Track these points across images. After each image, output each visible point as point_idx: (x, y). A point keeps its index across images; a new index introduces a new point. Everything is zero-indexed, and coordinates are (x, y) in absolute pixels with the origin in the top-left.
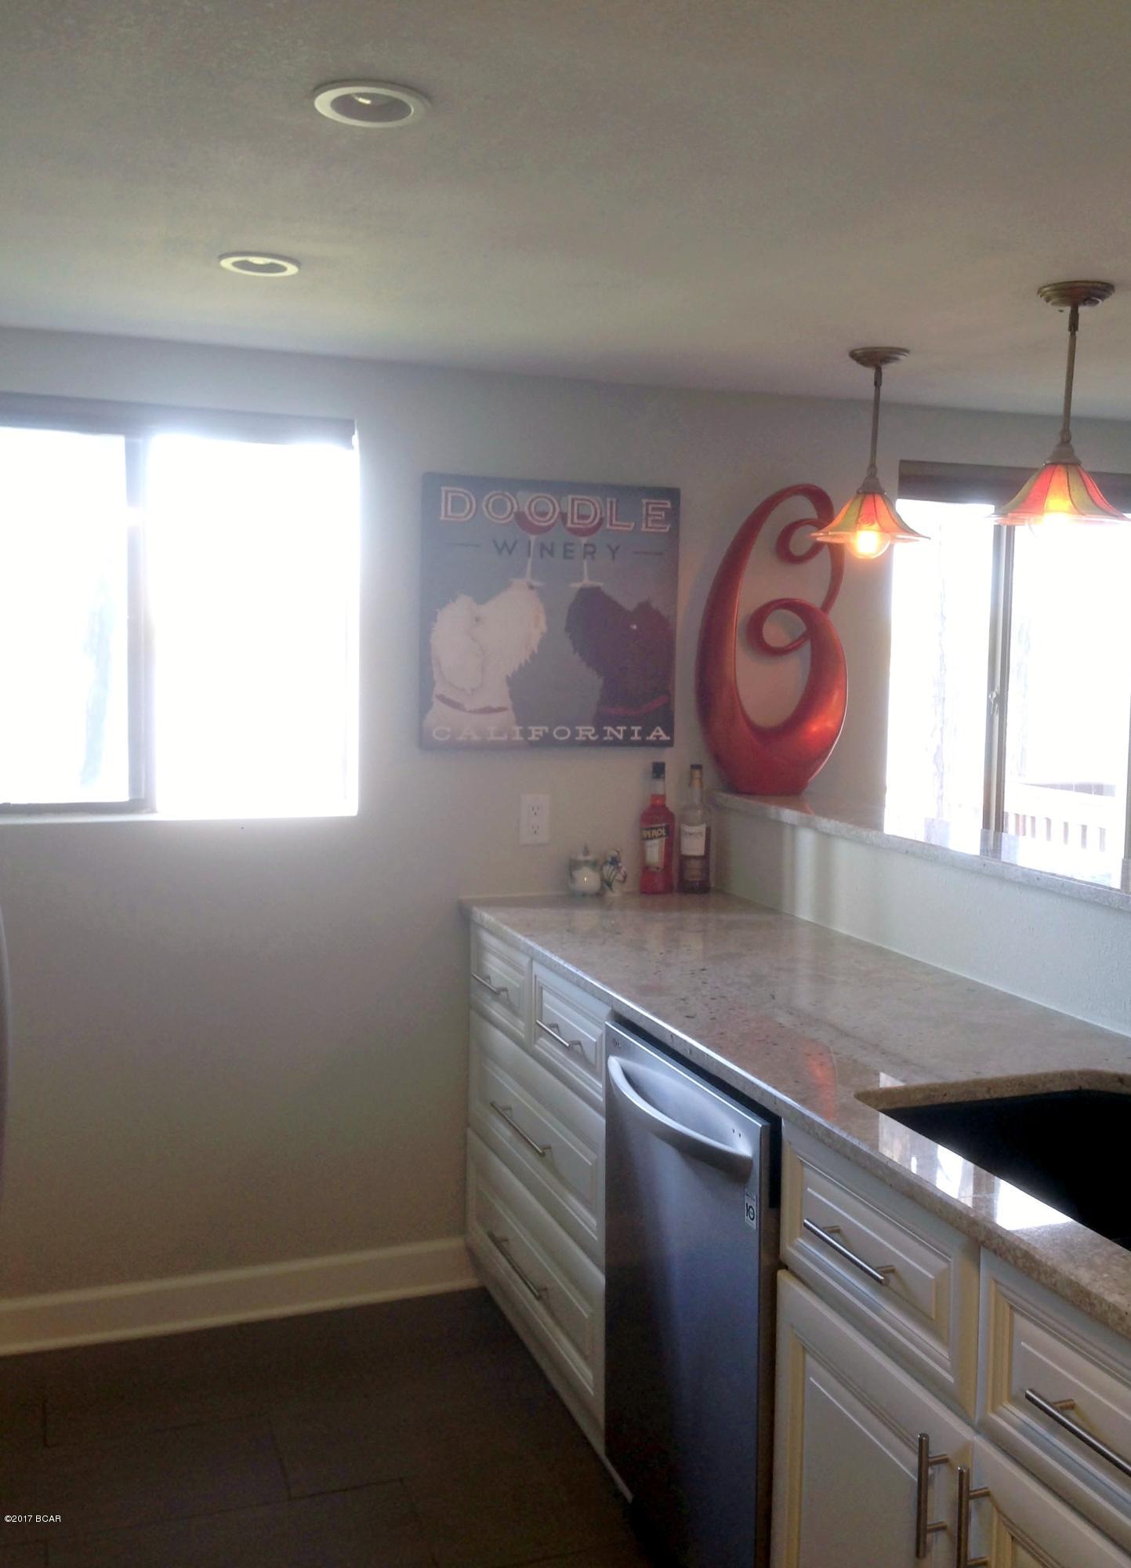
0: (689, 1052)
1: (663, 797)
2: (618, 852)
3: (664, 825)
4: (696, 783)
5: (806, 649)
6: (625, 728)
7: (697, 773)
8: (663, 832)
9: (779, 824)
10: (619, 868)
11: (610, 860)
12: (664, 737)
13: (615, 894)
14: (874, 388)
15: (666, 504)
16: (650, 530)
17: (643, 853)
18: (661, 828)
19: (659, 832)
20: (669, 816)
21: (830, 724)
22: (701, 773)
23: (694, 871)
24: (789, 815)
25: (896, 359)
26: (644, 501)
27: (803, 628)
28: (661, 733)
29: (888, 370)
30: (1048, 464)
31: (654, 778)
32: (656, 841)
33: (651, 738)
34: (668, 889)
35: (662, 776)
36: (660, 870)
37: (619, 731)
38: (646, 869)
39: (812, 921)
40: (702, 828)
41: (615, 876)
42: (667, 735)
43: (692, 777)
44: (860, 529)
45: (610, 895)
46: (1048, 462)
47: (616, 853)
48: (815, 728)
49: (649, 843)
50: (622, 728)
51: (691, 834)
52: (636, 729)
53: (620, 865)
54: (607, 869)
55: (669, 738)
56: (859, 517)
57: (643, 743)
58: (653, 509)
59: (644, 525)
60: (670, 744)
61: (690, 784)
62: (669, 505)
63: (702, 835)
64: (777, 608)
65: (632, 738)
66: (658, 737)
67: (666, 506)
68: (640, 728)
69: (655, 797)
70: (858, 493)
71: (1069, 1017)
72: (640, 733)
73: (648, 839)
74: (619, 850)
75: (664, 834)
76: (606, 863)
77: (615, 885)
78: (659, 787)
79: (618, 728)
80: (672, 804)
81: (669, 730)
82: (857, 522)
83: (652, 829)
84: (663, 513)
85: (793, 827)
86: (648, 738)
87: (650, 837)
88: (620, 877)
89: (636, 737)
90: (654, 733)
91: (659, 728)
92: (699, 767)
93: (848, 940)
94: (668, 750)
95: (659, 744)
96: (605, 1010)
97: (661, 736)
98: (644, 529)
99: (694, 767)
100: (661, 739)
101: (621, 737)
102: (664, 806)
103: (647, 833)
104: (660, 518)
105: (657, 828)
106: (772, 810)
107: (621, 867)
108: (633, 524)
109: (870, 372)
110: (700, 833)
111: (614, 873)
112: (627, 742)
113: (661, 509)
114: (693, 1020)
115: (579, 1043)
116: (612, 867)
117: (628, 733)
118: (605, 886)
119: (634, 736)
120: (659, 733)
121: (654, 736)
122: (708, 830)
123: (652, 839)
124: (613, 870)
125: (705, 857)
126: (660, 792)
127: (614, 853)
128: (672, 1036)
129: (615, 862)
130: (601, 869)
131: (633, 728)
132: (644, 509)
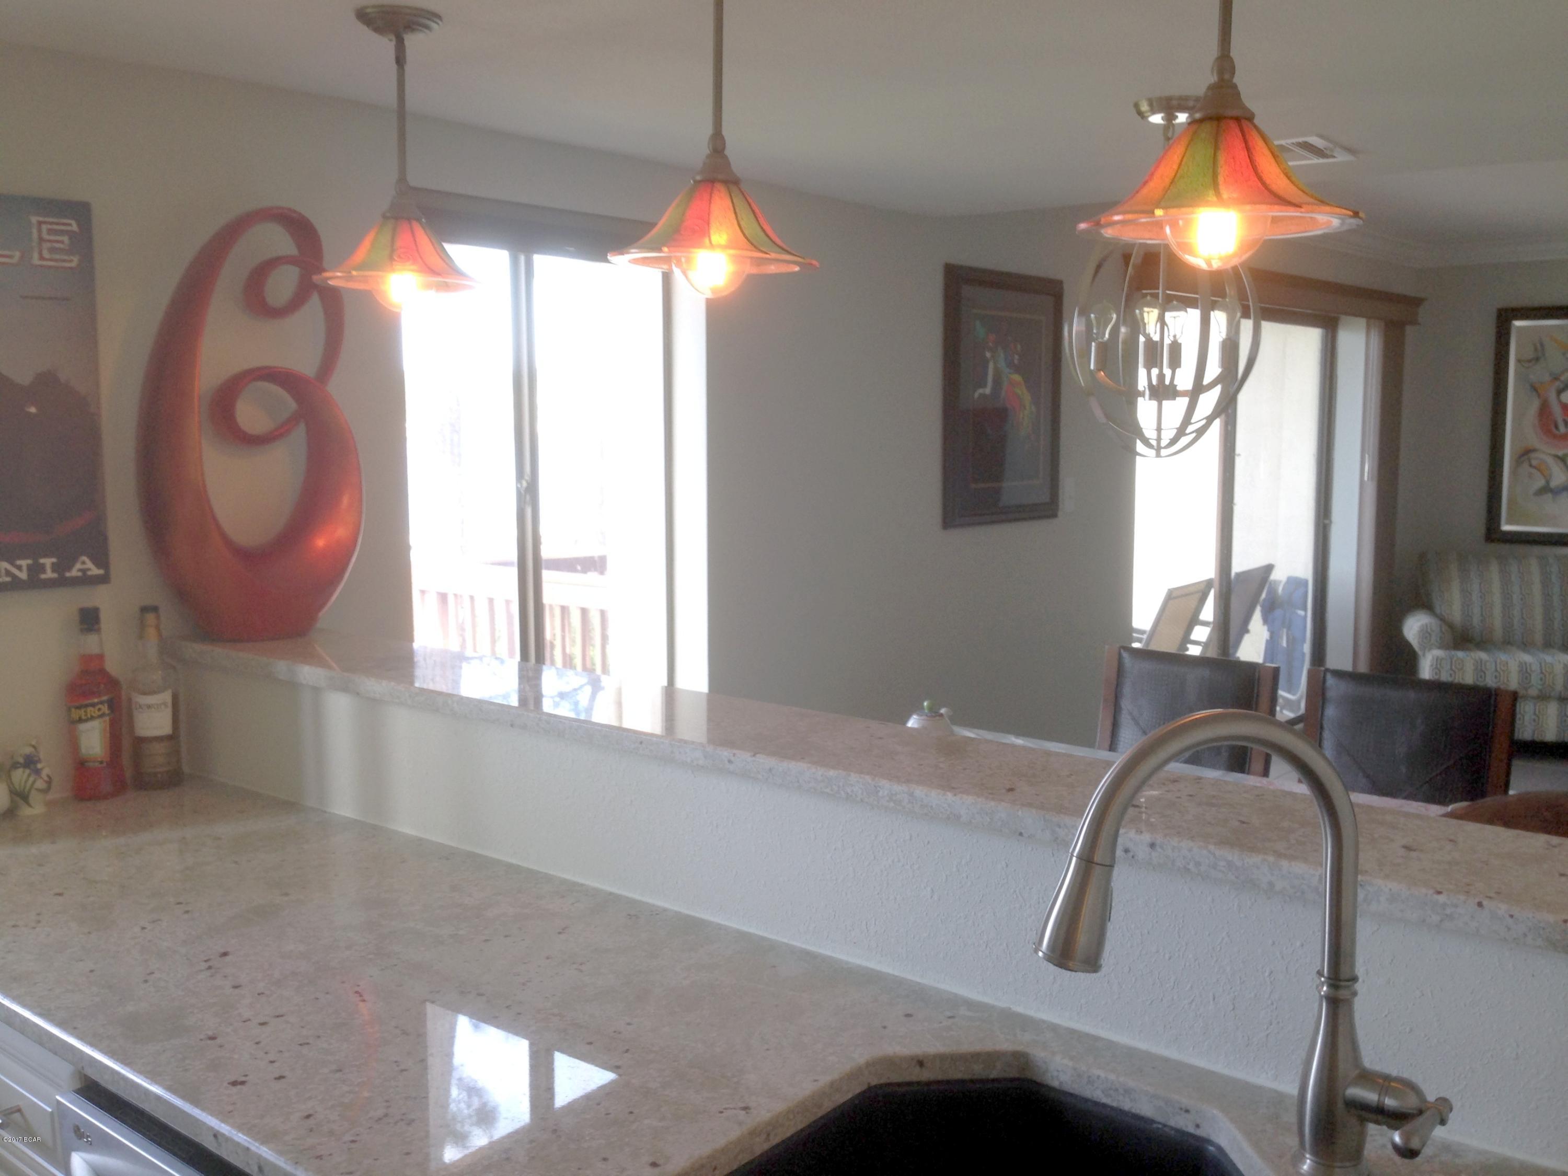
0: (256, 1169)
1: (101, 657)
2: (34, 747)
3: (105, 698)
4: (151, 632)
5: (299, 434)
6: (30, 562)
7: (150, 618)
8: (105, 709)
9: (293, 686)
10: (38, 772)
11: (21, 760)
12: (95, 571)
13: (35, 809)
14: (394, 67)
15: (70, 225)
16: (45, 263)
17: (74, 743)
18: (102, 703)
19: (99, 710)
20: (113, 684)
21: (341, 532)
22: (158, 618)
23: (157, 759)
24: (308, 674)
25: (427, 27)
26: (34, 219)
27: (293, 405)
28: (89, 564)
29: (413, 41)
30: (700, 182)
31: (82, 630)
32: (96, 724)
33: (74, 573)
34: (120, 787)
35: (96, 627)
36: (105, 764)
37: (19, 568)
38: (81, 766)
39: (358, 818)
40: (167, 696)
41: (34, 782)
42: (98, 566)
43: (142, 625)
44: (393, 270)
45: (26, 811)
46: (698, 178)
47: (32, 749)
48: (320, 543)
49: (82, 727)
50: (24, 563)
51: (149, 707)
52: (48, 562)
53: (39, 766)
54: (20, 776)
55: (101, 572)
56: (393, 251)
57: (61, 582)
58: (50, 231)
59: (36, 256)
60: (104, 579)
61: (141, 636)
62: (75, 227)
63: (166, 706)
64: (255, 379)
65: (43, 576)
66: (84, 571)
67: (69, 228)
68: (54, 560)
69: (87, 659)
70: (384, 217)
71: (787, 945)
72: (55, 567)
73: (81, 720)
74: (33, 743)
75: (107, 712)
76: (15, 766)
77: (35, 797)
78: (91, 643)
79: (19, 562)
80: (113, 667)
81: (102, 559)
82: (391, 258)
83: (87, 706)
84: (66, 239)
85: (316, 690)
86: (68, 574)
87: (83, 717)
88: (40, 784)
89: (49, 574)
90: (78, 566)
91: (84, 558)
92: (155, 609)
93: (420, 846)
94: (102, 589)
95: (86, 580)
96: (65, 1071)
97: (89, 569)
98: (36, 261)
99: (144, 610)
100: (89, 573)
101: (23, 575)
102: (103, 672)
103: (75, 714)
104: (61, 246)
105: (93, 705)
106: (281, 667)
107: (41, 769)
108: (17, 254)
109: (386, 45)
110: (165, 704)
111: (31, 779)
112: (35, 583)
113: (62, 232)
114: (244, 1088)
115: (19, 1110)
116: (27, 771)
117: (35, 569)
118: (18, 799)
119: (44, 571)
120: (86, 565)
121: (80, 570)
122: (175, 698)
123: (87, 720)
124: (29, 775)
125: (172, 738)
126: (95, 650)
127: (28, 750)
128: (215, 1136)
129: (30, 762)
130: (10, 777)
131: (42, 561)
132: (35, 231)
